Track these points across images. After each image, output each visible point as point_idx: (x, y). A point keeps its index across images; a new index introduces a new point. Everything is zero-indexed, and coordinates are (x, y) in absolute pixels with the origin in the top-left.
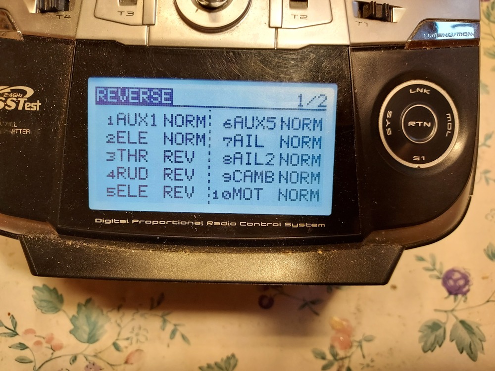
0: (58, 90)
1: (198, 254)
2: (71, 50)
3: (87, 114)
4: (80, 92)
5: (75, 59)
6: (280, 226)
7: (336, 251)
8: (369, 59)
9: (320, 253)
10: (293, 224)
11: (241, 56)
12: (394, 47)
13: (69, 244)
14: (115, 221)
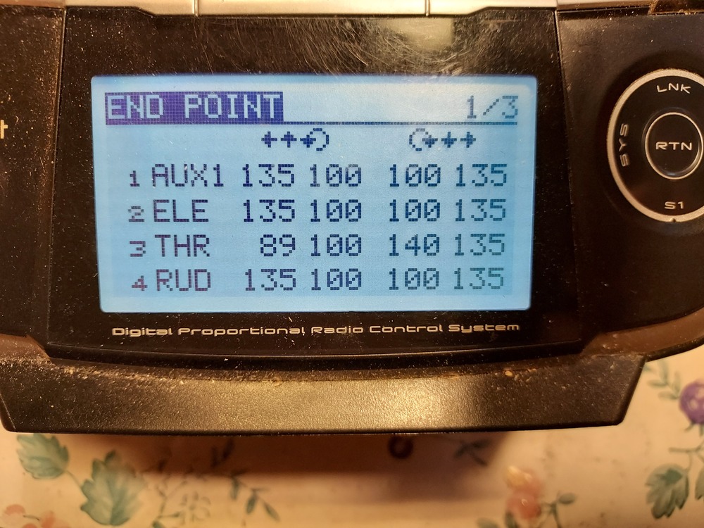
0: (37, 101)
1: (296, 383)
2: (58, 27)
3: (91, 141)
4: (78, 104)
5: (65, 42)
6: (441, 330)
7: (534, 370)
8: (588, 33)
9: (509, 374)
10: (462, 327)
11: (365, 28)
12: (631, 10)
13: (69, 373)
14: (148, 332)
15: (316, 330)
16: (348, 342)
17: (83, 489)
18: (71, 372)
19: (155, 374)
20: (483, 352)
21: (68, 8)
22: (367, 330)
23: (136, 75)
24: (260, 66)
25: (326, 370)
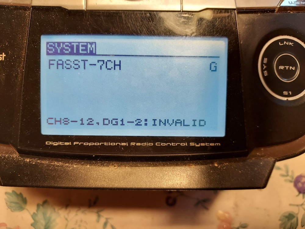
0: (18, 45)
1: (124, 167)
2: (28, 15)
3: (40, 62)
4: (35, 46)
5: (31, 21)
6: (186, 145)
7: (227, 164)
8: (249, 20)
9: (216, 165)
10: (196, 144)
11: (155, 16)
12: (268, 11)
13: (27, 161)
14: (61, 143)
15: (133, 144)
16: (146, 149)
17: (32, 216)
18: (28, 161)
19: (64, 162)
20: (205, 155)
21: (32, 7)
22: (154, 144)
23: (59, 34)
24: (111, 31)
25: (137, 162)
